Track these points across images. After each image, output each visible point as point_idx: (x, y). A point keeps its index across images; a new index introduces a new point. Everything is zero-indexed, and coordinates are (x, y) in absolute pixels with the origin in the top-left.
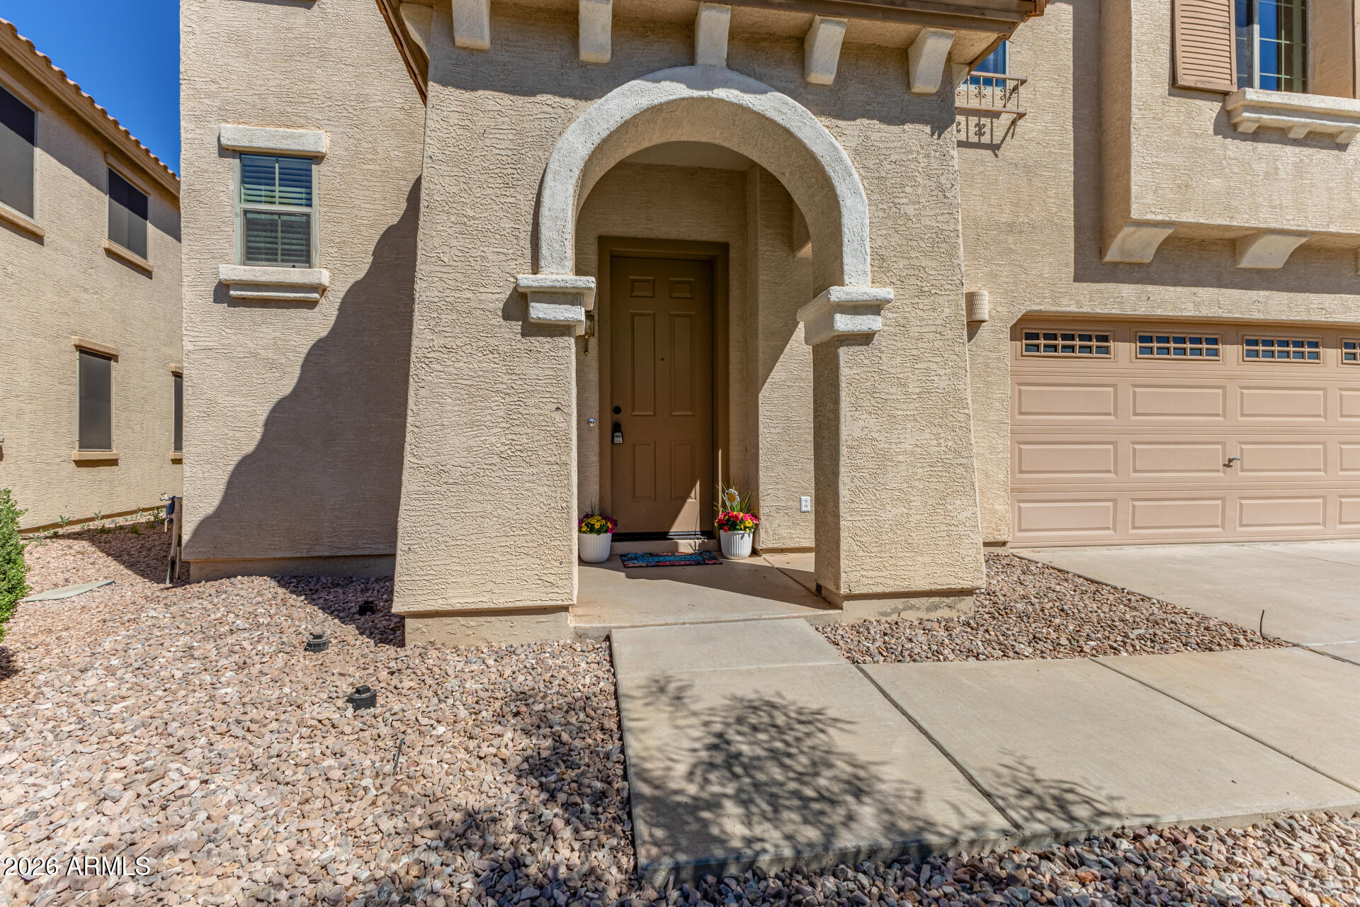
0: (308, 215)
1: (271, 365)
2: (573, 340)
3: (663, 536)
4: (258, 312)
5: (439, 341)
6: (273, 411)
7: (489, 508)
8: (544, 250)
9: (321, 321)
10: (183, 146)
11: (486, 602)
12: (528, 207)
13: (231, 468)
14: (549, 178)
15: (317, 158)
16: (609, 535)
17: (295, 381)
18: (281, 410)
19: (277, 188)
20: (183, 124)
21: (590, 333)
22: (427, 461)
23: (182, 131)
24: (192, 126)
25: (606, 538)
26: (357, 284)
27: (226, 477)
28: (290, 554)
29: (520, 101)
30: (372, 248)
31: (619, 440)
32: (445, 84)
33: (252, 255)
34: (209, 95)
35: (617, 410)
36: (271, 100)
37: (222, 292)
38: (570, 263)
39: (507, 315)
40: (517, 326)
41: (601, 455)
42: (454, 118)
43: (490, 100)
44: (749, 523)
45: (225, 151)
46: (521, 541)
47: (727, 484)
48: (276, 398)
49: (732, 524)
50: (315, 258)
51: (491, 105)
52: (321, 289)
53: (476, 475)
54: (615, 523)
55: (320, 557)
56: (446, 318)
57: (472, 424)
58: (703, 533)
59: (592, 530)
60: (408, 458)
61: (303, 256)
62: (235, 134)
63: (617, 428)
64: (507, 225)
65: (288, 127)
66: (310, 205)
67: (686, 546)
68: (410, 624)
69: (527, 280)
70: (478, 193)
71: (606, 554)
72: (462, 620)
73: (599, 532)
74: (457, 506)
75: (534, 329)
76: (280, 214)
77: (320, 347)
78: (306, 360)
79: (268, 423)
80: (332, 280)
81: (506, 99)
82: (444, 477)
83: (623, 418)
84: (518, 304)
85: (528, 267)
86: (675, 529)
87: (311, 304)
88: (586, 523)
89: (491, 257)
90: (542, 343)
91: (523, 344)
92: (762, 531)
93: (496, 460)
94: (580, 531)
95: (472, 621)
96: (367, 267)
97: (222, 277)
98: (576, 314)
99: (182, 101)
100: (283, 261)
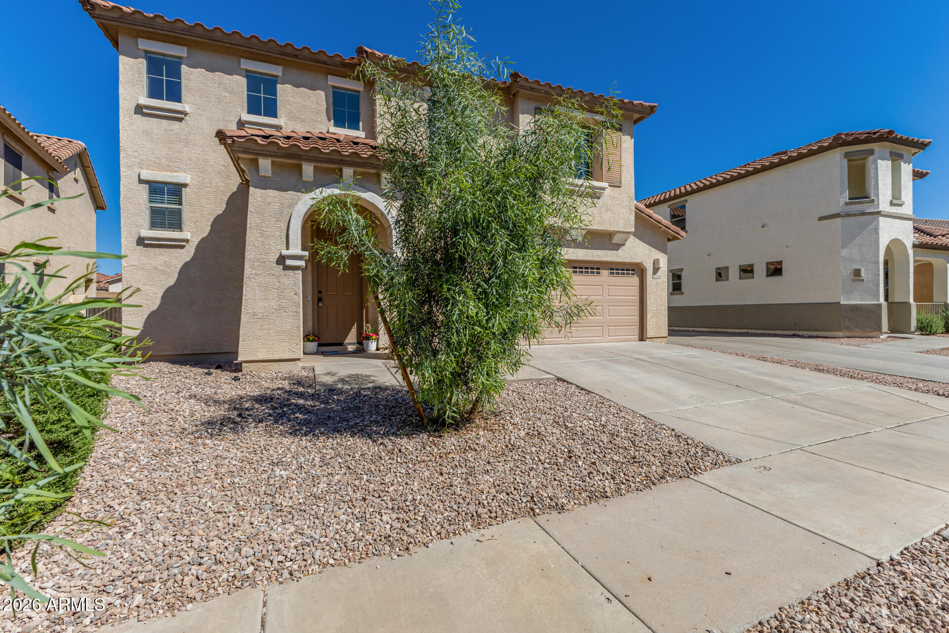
0: (180, 209)
1: (163, 272)
2: (300, 272)
3: (341, 344)
4: (157, 250)
5: (254, 272)
6: (165, 292)
7: (272, 327)
8: (291, 242)
9: (187, 254)
10: (122, 178)
11: (271, 357)
12: (285, 228)
13: (145, 317)
14: (292, 219)
15: (185, 185)
16: (317, 343)
17: (175, 280)
18: (168, 291)
19: (166, 196)
20: (121, 169)
21: (309, 259)
22: (249, 311)
23: (121, 172)
24: (125, 170)
25: (315, 344)
26: (203, 238)
27: (143, 321)
28: (172, 353)
29: (282, 193)
30: (210, 224)
31: (321, 305)
32: (256, 187)
33: (154, 225)
34: (134, 157)
35: (320, 292)
36: (163, 160)
37: (141, 241)
38: (300, 247)
39: (278, 263)
40: (281, 267)
41: (313, 310)
42: (259, 199)
43: (272, 193)
44: (374, 337)
45: (141, 181)
46: (283, 337)
47: (367, 322)
48: (166, 287)
49: (368, 338)
50: (184, 227)
51: (272, 194)
52: (187, 241)
53: (267, 316)
54: (319, 338)
55: (186, 354)
56: (256, 264)
57: (266, 299)
58: (358, 343)
59: (309, 340)
60: (243, 310)
61: (178, 226)
62: (146, 175)
63: (320, 299)
64: (278, 234)
65: (171, 172)
66: (181, 204)
67: (350, 348)
68: (244, 365)
69: (285, 252)
70: (267, 223)
71: (316, 350)
72: (262, 364)
73: (312, 341)
74: (261, 326)
75: (287, 268)
76: (167, 208)
77: (186, 266)
78: (180, 271)
79: (163, 297)
80: (192, 237)
81: (276, 193)
82: (256, 317)
83: (322, 295)
84: (281, 260)
85: (285, 248)
86: (346, 341)
87: (182, 247)
88: (306, 338)
89: (272, 244)
90: (290, 273)
91: (283, 273)
92: (380, 341)
93: (274, 311)
94: (304, 341)
95: (266, 364)
96: (208, 232)
97: (142, 235)
98: (302, 263)
99: (121, 159)
100: (169, 228)
